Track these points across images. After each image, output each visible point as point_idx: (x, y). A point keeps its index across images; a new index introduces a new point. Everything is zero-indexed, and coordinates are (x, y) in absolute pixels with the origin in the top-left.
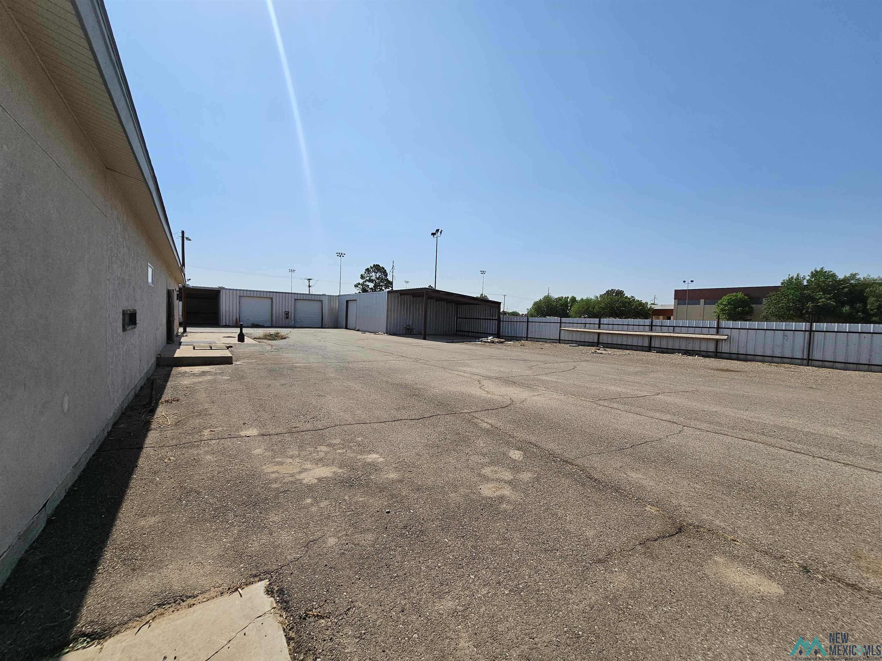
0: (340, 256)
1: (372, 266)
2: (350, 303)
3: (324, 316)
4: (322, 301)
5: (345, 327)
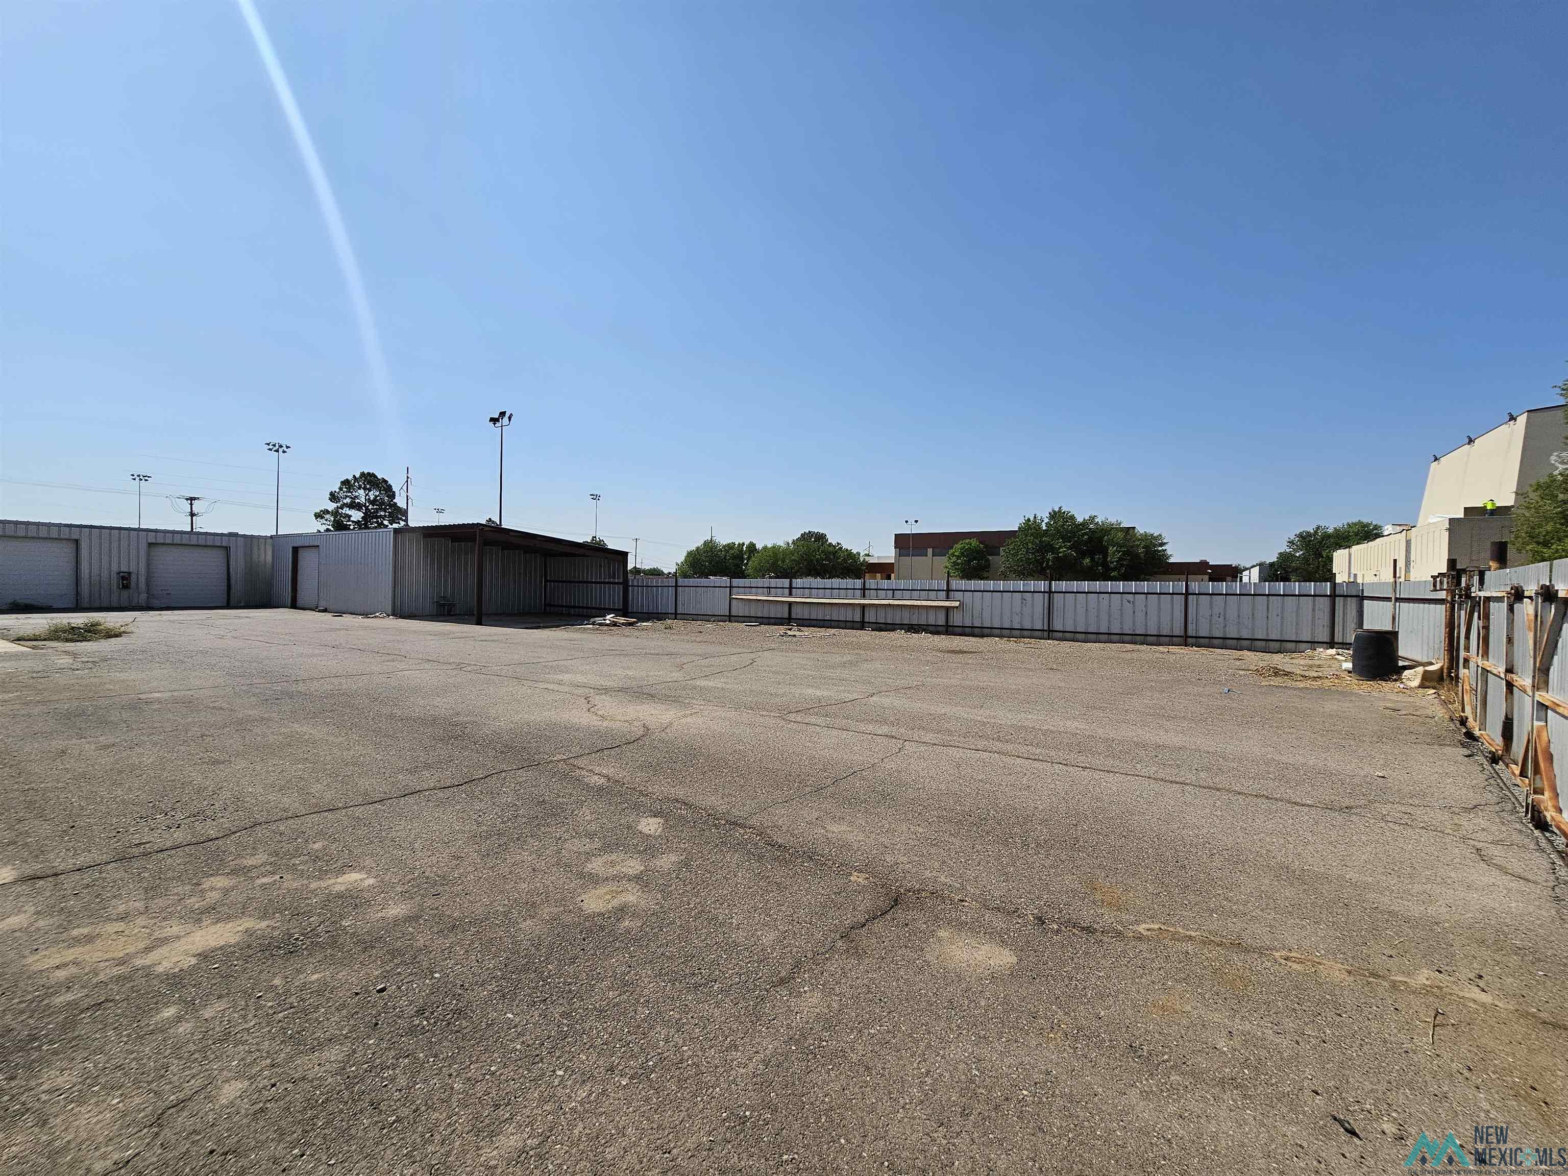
0: (277, 451)
1: (358, 476)
2: (302, 554)
3: (233, 582)
4: (227, 549)
5: (289, 605)
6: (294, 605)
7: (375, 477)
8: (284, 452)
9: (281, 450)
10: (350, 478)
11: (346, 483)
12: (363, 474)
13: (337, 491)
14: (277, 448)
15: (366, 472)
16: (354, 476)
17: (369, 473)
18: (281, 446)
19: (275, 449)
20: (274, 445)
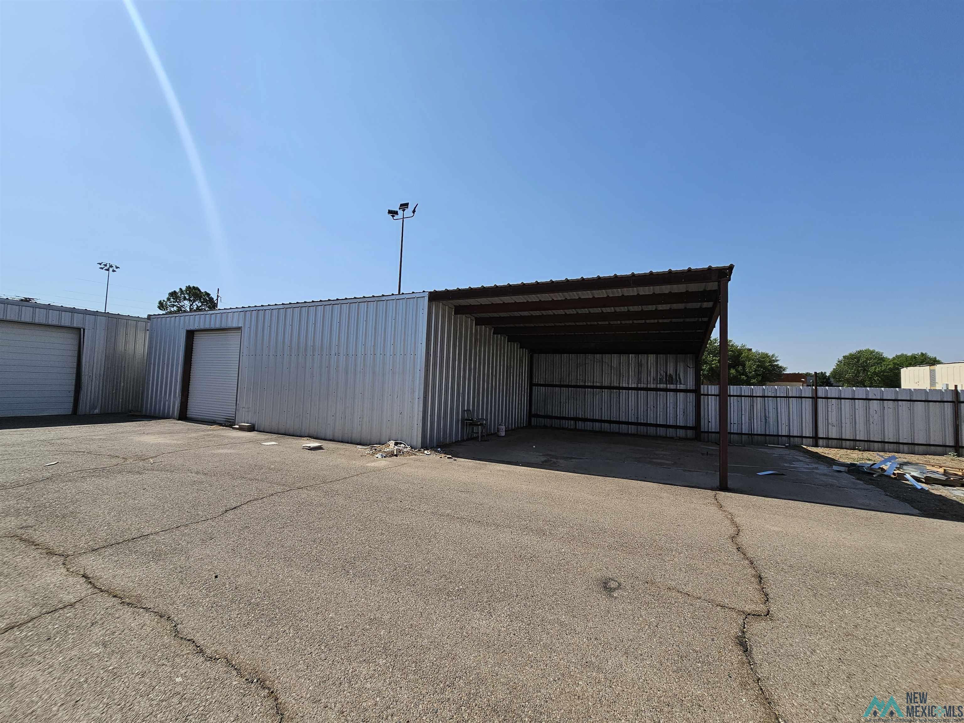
0: (108, 270)
2: (200, 342)
3: (85, 379)
4: (79, 332)
5: (176, 413)
6: (183, 416)
7: (199, 290)
8: (114, 271)
9: (111, 269)
10: (178, 290)
11: (173, 294)
12: (189, 288)
13: (166, 300)
14: (108, 268)
15: (191, 286)
16: (181, 289)
17: (194, 287)
18: (111, 266)
19: (106, 268)
20: (106, 265)
